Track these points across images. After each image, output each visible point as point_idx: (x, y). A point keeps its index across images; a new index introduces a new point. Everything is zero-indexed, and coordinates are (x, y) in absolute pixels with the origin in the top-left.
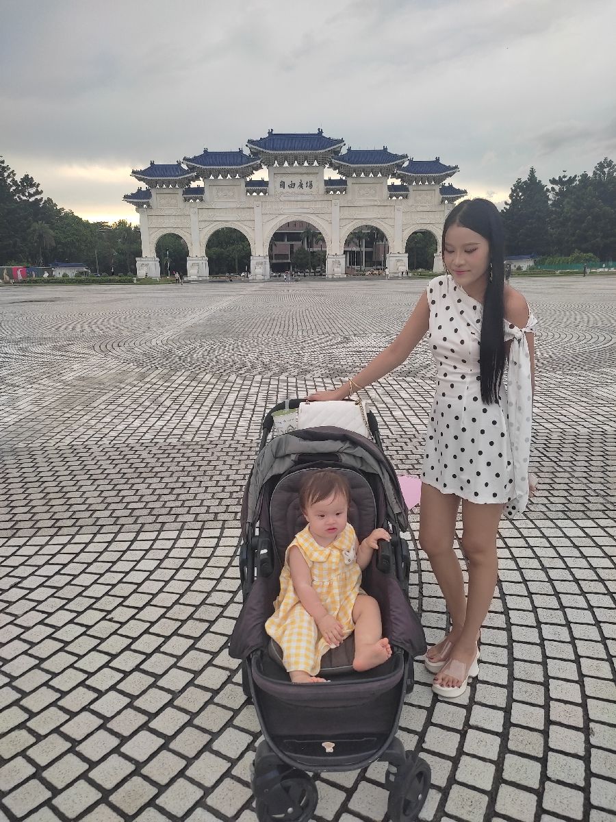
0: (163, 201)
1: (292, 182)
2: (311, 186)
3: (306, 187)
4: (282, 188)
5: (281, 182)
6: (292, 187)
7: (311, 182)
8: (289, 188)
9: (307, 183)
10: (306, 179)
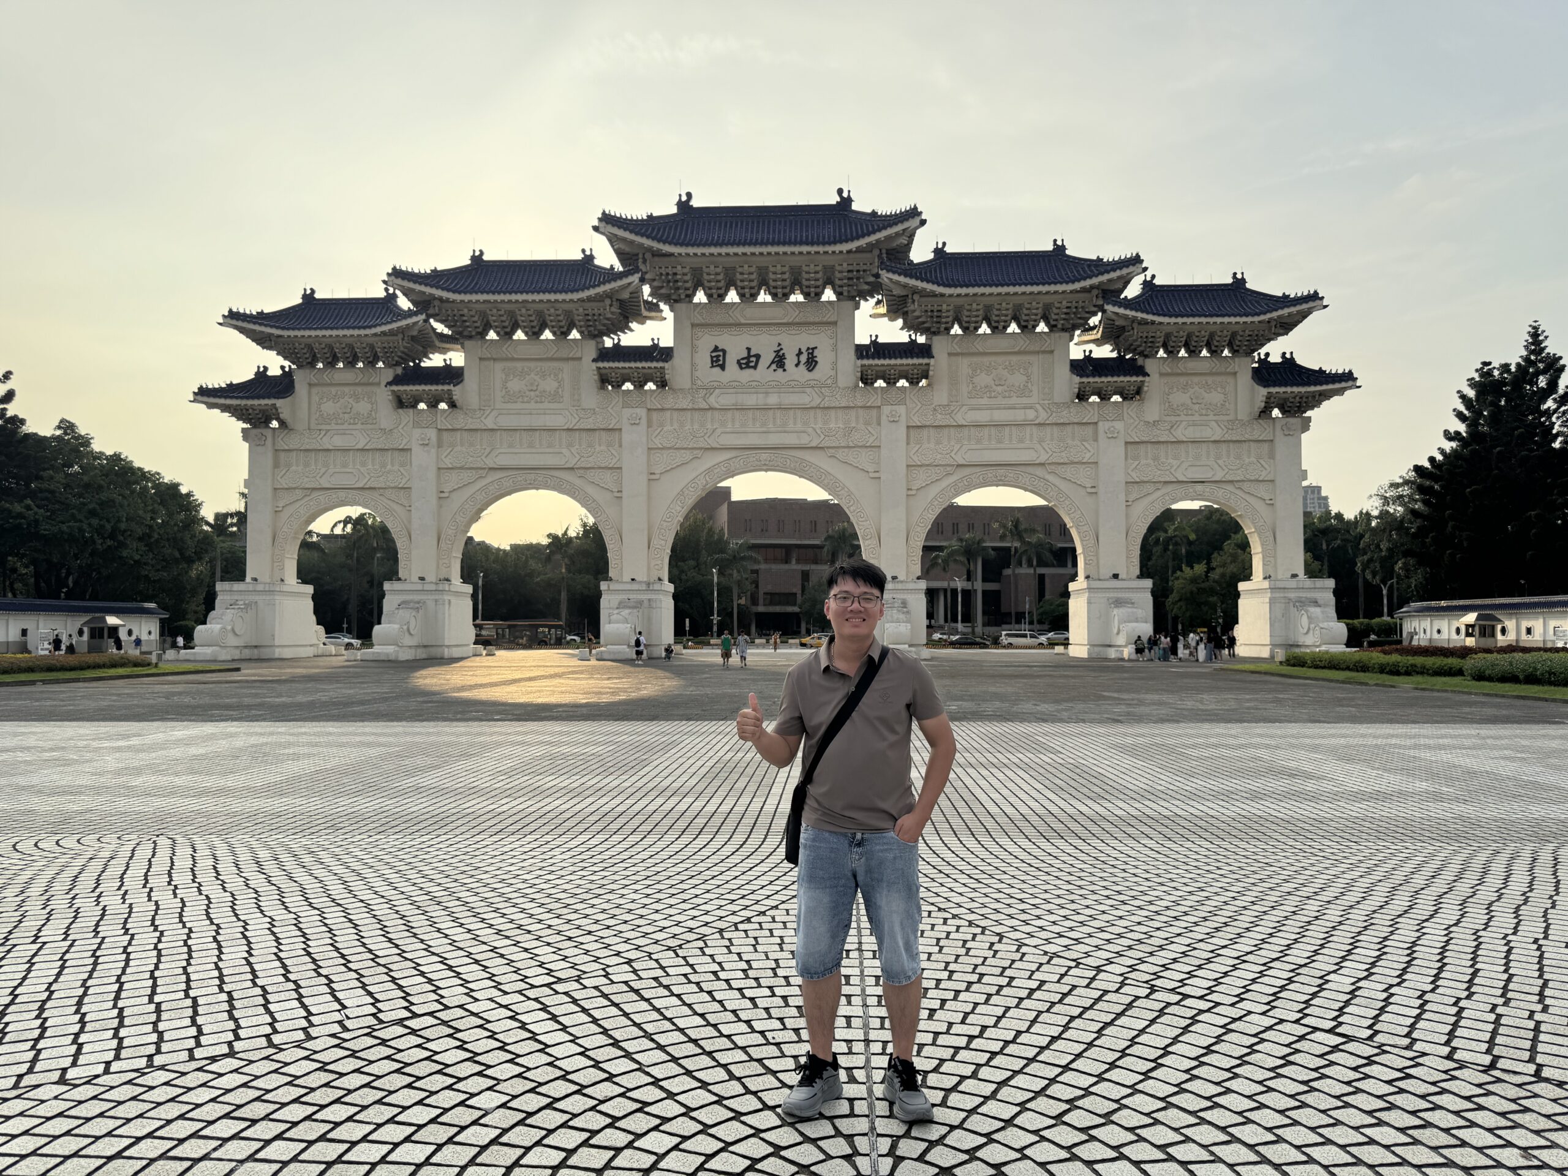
0: (328, 407)
1: (749, 349)
2: (812, 363)
3: (797, 365)
4: (718, 369)
5: (716, 349)
6: (748, 366)
7: (811, 351)
8: (741, 368)
9: (800, 353)
10: (793, 343)
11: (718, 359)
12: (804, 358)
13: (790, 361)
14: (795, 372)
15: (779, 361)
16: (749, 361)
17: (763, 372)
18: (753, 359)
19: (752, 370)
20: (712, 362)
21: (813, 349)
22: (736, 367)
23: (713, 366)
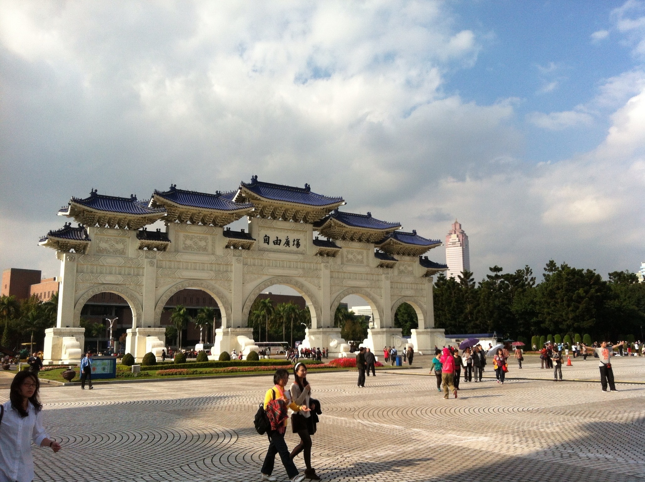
0: (103, 246)
1: (277, 238)
2: (298, 245)
3: (293, 245)
4: (266, 244)
5: (266, 236)
6: (277, 244)
7: (298, 240)
8: (275, 244)
9: (294, 241)
10: (292, 237)
11: (267, 240)
12: (296, 243)
13: (291, 243)
14: (293, 248)
15: (287, 243)
16: (277, 242)
17: (282, 247)
18: (279, 241)
19: (278, 245)
20: (264, 241)
21: (299, 240)
22: (273, 243)
23: (265, 243)
